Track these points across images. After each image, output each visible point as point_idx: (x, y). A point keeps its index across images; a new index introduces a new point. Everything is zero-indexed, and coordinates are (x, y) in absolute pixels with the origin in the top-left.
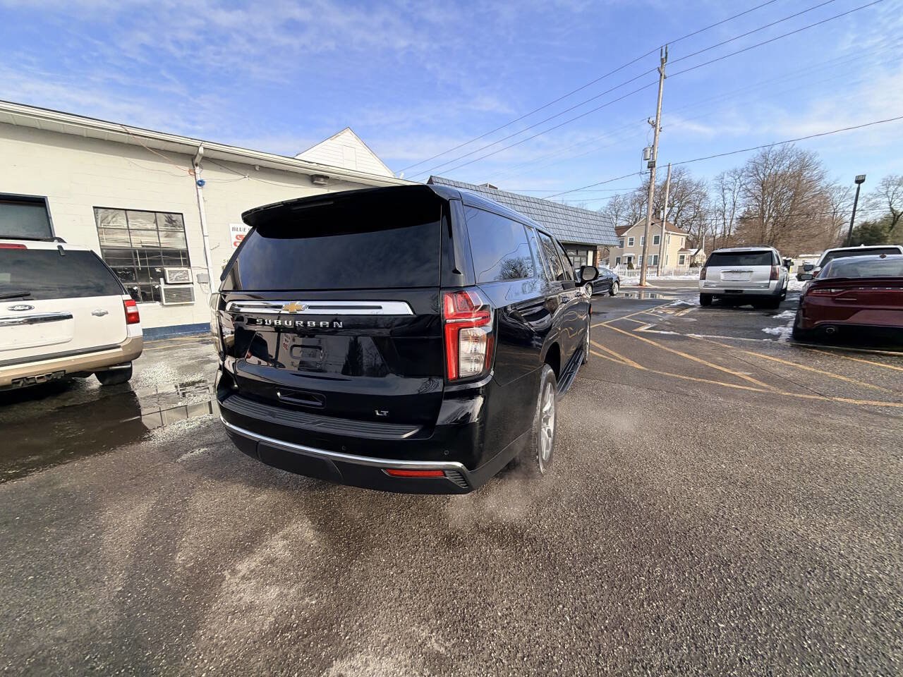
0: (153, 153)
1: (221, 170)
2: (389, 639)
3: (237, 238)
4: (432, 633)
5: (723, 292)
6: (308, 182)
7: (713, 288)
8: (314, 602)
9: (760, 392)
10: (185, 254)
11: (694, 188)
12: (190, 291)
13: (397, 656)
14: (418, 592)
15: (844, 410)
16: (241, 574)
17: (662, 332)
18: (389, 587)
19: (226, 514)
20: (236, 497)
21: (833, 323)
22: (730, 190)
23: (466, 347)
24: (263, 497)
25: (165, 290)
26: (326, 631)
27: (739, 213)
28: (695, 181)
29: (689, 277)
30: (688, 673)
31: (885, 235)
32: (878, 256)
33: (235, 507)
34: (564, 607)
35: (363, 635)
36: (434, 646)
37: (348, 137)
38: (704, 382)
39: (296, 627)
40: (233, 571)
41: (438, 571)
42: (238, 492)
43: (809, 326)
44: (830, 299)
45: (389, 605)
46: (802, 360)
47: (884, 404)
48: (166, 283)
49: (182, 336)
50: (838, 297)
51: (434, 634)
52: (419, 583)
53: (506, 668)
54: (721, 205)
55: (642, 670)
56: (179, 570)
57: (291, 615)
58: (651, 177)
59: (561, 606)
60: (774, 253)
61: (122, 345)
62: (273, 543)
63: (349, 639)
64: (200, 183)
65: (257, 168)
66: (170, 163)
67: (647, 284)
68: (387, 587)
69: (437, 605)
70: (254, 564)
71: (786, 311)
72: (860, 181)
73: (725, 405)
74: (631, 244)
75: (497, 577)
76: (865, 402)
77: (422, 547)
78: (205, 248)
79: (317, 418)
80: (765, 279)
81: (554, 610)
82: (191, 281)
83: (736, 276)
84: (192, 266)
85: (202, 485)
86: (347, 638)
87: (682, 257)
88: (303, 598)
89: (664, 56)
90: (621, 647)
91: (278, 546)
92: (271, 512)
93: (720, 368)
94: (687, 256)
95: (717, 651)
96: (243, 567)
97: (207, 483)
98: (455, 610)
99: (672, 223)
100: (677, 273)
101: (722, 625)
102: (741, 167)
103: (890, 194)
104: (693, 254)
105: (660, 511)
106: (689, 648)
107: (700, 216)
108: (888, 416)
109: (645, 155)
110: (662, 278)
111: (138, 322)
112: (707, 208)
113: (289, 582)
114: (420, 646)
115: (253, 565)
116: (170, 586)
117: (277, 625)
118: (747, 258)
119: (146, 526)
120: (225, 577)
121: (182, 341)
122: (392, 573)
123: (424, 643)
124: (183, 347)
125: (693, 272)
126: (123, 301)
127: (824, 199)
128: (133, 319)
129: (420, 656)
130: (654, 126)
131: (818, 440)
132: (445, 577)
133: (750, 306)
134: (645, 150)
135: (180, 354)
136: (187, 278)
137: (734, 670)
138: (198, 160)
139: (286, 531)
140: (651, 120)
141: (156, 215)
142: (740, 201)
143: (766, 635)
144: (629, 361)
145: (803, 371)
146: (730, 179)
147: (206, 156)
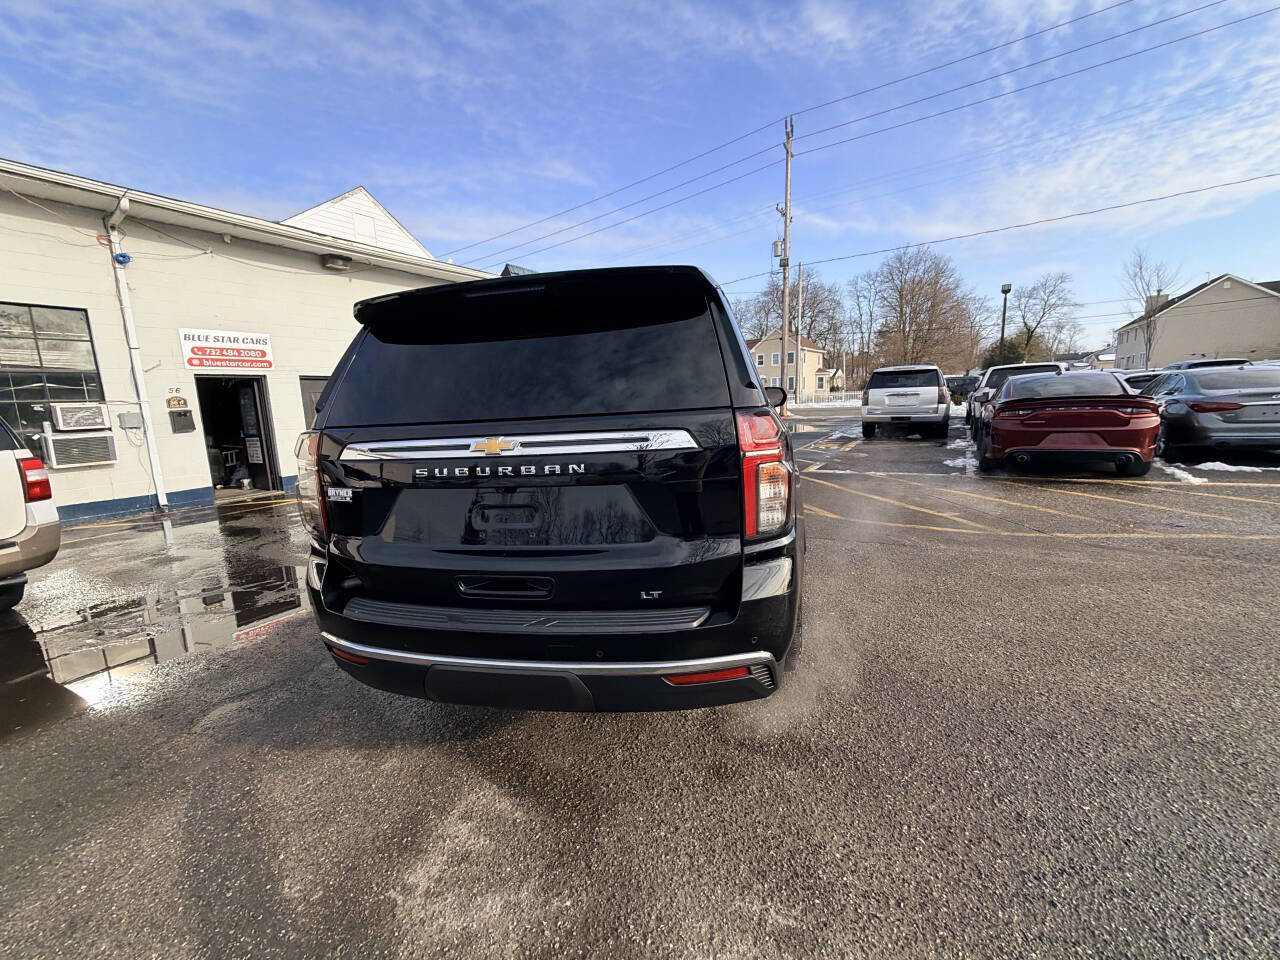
0: (27, 203)
1: (160, 239)
2: (711, 927)
3: (193, 350)
4: (765, 903)
5: (890, 420)
6: (317, 266)
7: (877, 416)
8: (568, 903)
9: (979, 535)
10: (95, 378)
11: (826, 294)
12: (106, 443)
13: (736, 948)
14: (714, 851)
15: (1068, 546)
16: (420, 890)
17: (837, 472)
18: (671, 855)
19: (338, 800)
20: (342, 770)
21: (1022, 451)
22: (865, 297)
23: (765, 491)
24: (391, 763)
25: (54, 441)
26: (611, 942)
27: (877, 327)
28: (827, 285)
29: (830, 404)
30: (1084, 871)
31: (1022, 352)
32: (1054, 373)
33: (350, 786)
34: (909, 827)
35: (670, 931)
36: (777, 919)
37: (360, 200)
38: (914, 528)
39: (561, 947)
40: (404, 887)
41: (726, 816)
42: (343, 764)
43: (999, 456)
44: (1018, 422)
45: (684, 879)
46: (1002, 494)
47: (1103, 536)
48: (56, 430)
49: (90, 522)
50: (1029, 419)
51: (769, 904)
52: (710, 840)
53: (884, 923)
54: (856, 316)
55: (1036, 882)
56: (300, 909)
57: (543, 931)
58: (785, 278)
59: (906, 827)
60: (940, 371)
61: (17, 540)
62: (451, 830)
63: (653, 943)
64: (122, 259)
65: (227, 239)
66: (62, 221)
67: (789, 413)
68: (667, 855)
69: (751, 863)
70: (435, 869)
71: (958, 440)
72: (1006, 291)
73: (950, 553)
74: (761, 363)
75: (807, 807)
76: (1085, 535)
77: (686, 789)
78: (132, 368)
79: (543, 615)
80: (933, 403)
81: (901, 834)
82: (108, 426)
83: (902, 401)
84: (107, 399)
85: (265, 762)
86: (649, 942)
87: (821, 379)
88: (547, 902)
89: (789, 129)
90: (999, 861)
91: (458, 832)
92: (420, 783)
93: (923, 510)
94: (826, 378)
95: (1098, 839)
96: (420, 876)
97: (273, 757)
98: (779, 864)
99: (806, 336)
100: (818, 400)
101: (1087, 808)
102: (875, 271)
103: (1023, 307)
104: (832, 375)
105: (952, 687)
106: (1069, 843)
107: (834, 329)
108: (1115, 549)
109: (776, 251)
110: (802, 406)
111: (49, 497)
112: (841, 319)
113: (511, 883)
114: (759, 924)
115: (435, 871)
116: (297, 940)
117: (527, 953)
118: (908, 379)
119: (191, 851)
120: (395, 900)
121: (96, 530)
122: (663, 834)
123: (761, 922)
124: (103, 540)
125: (835, 398)
126: (17, 460)
127: (961, 312)
128: (37, 492)
129: (767, 938)
130: (784, 215)
131: (1065, 582)
132: (739, 823)
133: (917, 436)
134: (775, 244)
135: (103, 553)
136: (99, 421)
137: (1125, 856)
138: (116, 219)
139: (461, 807)
140: (780, 208)
141: (30, 311)
142: (877, 311)
143: (1133, 807)
144: (817, 510)
145: (1009, 507)
146: (864, 284)
147: (132, 213)
